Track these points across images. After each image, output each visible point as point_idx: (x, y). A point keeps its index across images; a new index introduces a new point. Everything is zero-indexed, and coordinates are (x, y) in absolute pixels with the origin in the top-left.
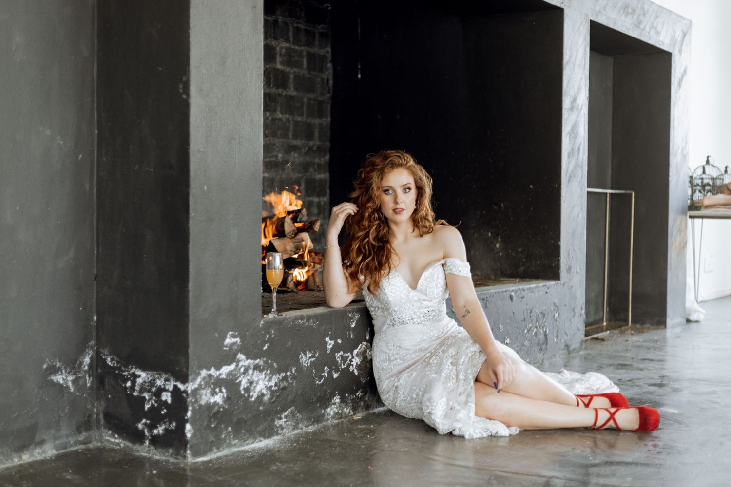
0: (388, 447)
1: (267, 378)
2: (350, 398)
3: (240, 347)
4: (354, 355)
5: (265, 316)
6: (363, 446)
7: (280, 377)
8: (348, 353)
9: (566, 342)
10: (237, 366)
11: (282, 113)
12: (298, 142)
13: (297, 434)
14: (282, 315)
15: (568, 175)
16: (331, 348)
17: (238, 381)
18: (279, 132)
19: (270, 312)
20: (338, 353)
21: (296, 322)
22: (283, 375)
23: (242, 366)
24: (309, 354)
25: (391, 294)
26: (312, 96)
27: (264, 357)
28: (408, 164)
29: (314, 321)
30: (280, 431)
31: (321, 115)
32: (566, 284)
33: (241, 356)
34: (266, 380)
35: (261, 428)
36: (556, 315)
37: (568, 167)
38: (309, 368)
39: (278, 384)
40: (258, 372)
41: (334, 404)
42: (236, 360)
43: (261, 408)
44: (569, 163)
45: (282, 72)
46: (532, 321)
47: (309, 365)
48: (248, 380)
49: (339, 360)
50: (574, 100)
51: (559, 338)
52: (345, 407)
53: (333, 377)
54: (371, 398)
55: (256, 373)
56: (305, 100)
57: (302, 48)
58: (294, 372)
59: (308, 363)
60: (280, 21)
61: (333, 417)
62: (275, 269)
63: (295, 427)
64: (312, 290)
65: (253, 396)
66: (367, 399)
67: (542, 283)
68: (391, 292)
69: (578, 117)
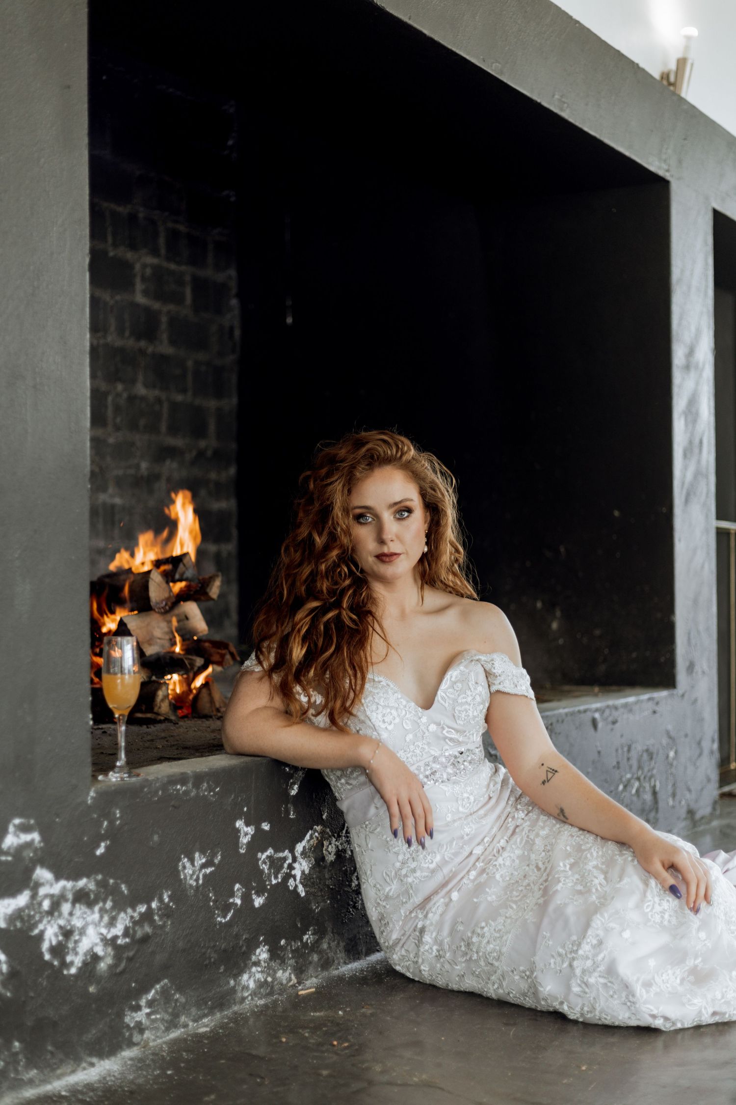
0: (382, 1072)
1: (106, 919)
2: (289, 948)
3: (39, 853)
4: (297, 854)
5: (100, 778)
6: (325, 1073)
7: (136, 915)
8: (283, 851)
9: (688, 805)
10: (34, 896)
11: (146, 386)
12: (178, 442)
13: (175, 1041)
14: (138, 775)
15: (684, 492)
16: (249, 843)
17: (36, 932)
18: (142, 422)
19: (112, 767)
20: (263, 852)
21: (171, 789)
22: (142, 908)
23: (46, 896)
24: (200, 860)
25: (383, 726)
26: (202, 356)
27: (97, 873)
28: (404, 458)
29: (209, 786)
30: (136, 1038)
31: (219, 393)
32: (686, 696)
33: (43, 874)
34: (102, 924)
35: (92, 1034)
36: (672, 754)
37: (684, 476)
38: (201, 889)
39: (131, 931)
40: (84, 908)
41: (257, 964)
42: (32, 885)
43: (92, 989)
44: (685, 468)
45: (147, 310)
46: (631, 767)
47: (201, 882)
48: (61, 927)
49: (265, 868)
50: (691, 353)
51: (678, 797)
52: (279, 969)
53: (253, 906)
54: (333, 944)
55: (80, 909)
56: (190, 364)
57: (183, 268)
58: (167, 900)
59: (197, 880)
60: (141, 215)
61: (254, 994)
62: (122, 672)
63: (172, 1025)
64: (207, 717)
65: (72, 963)
66: (325, 946)
67: (646, 693)
68: (384, 722)
69: (697, 383)
